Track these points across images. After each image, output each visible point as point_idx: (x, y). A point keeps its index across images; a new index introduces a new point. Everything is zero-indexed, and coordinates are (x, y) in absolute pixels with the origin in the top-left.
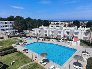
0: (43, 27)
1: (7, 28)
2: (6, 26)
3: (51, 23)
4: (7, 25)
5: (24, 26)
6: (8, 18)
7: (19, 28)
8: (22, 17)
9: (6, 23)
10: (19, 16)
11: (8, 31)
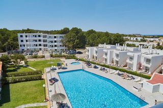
0: (105, 45)
1: (56, 44)
2: (55, 42)
3: (132, 38)
4: (56, 39)
5: (77, 42)
6: (61, 30)
7: (70, 45)
8: (80, 29)
9: (55, 37)
10: (76, 28)
11: (56, 48)
